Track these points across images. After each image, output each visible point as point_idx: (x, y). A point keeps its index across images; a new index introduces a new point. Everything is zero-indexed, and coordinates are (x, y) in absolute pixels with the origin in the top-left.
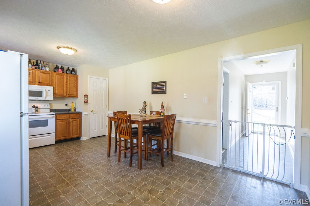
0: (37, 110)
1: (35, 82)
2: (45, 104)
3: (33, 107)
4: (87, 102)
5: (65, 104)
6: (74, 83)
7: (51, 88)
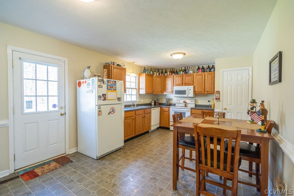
0: (186, 105)
1: (183, 84)
2: (191, 100)
3: (184, 102)
4: (219, 99)
5: (208, 100)
6: (212, 79)
7: (191, 87)
